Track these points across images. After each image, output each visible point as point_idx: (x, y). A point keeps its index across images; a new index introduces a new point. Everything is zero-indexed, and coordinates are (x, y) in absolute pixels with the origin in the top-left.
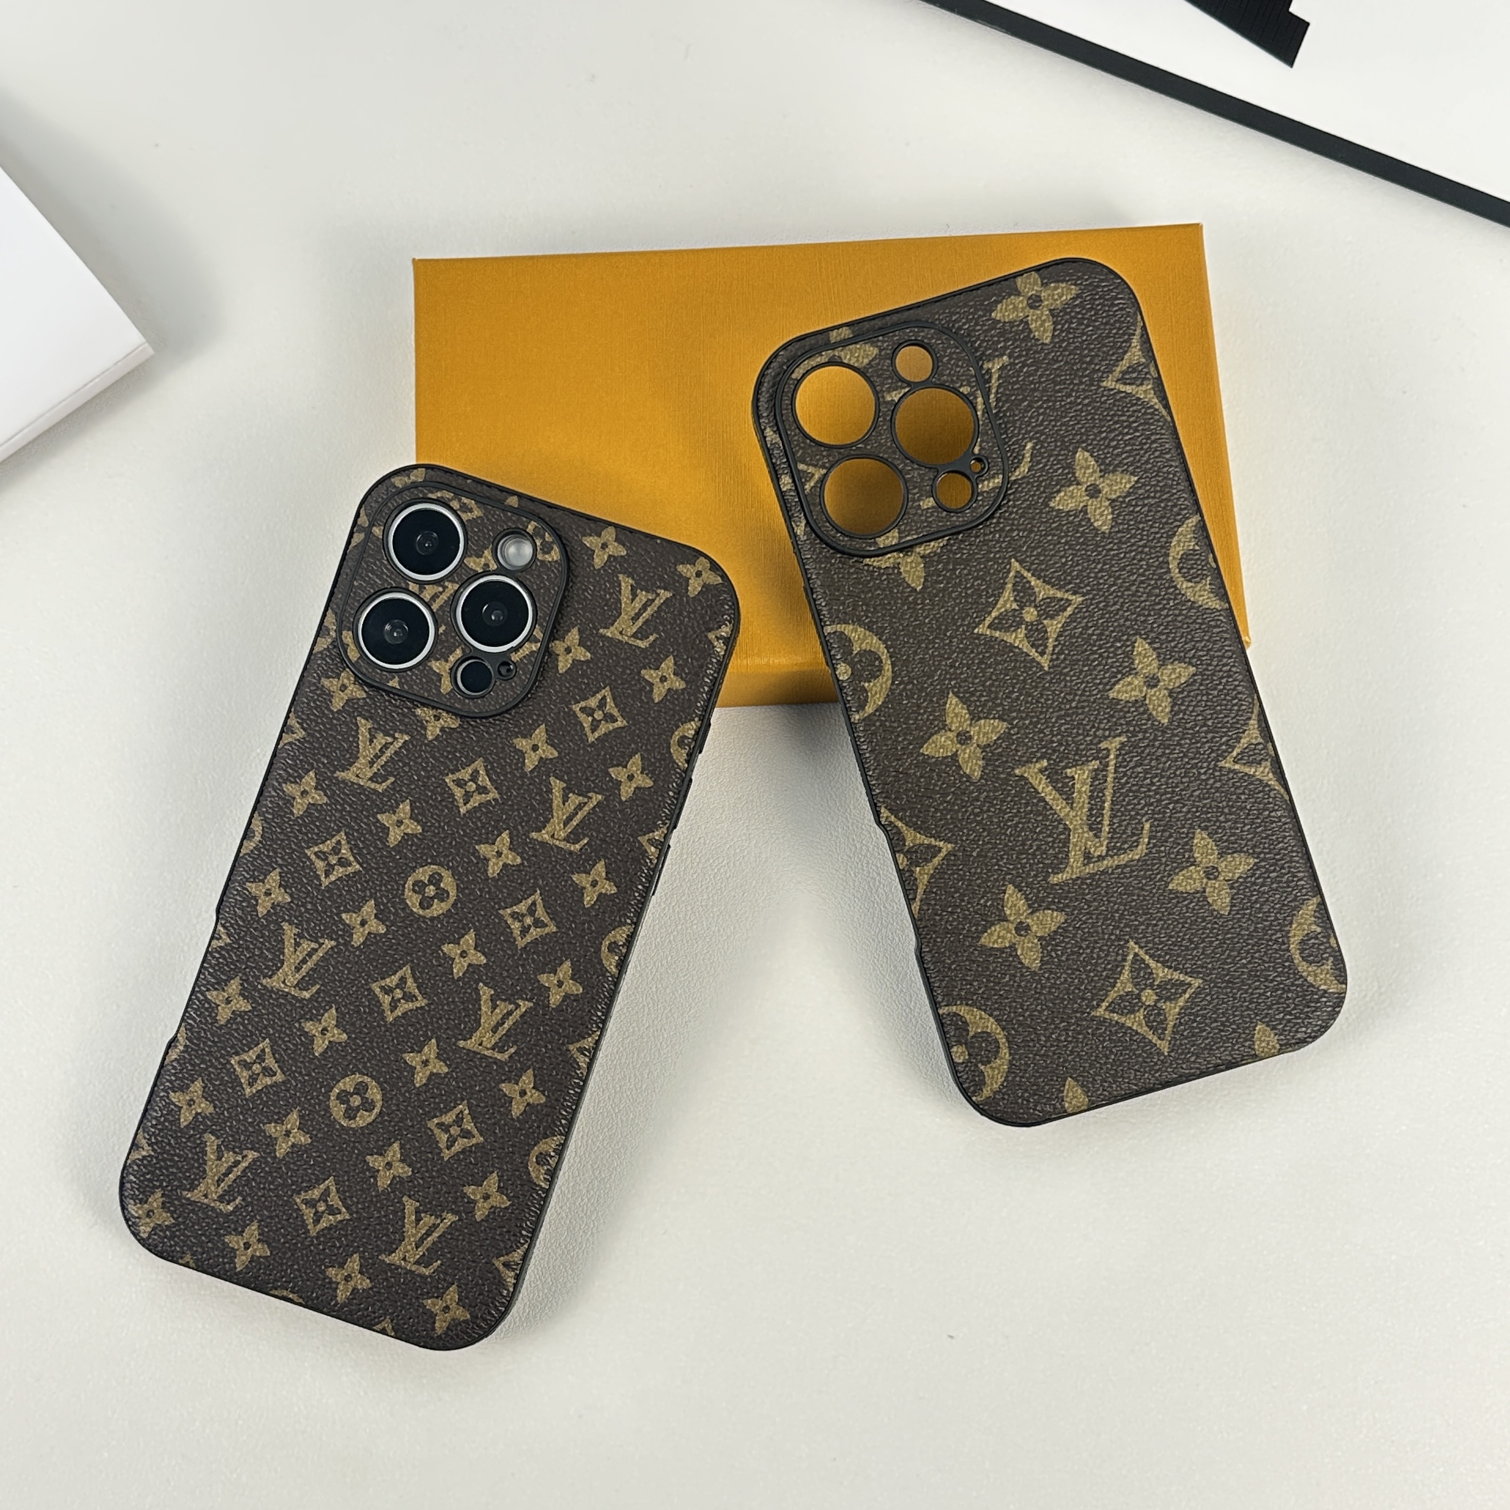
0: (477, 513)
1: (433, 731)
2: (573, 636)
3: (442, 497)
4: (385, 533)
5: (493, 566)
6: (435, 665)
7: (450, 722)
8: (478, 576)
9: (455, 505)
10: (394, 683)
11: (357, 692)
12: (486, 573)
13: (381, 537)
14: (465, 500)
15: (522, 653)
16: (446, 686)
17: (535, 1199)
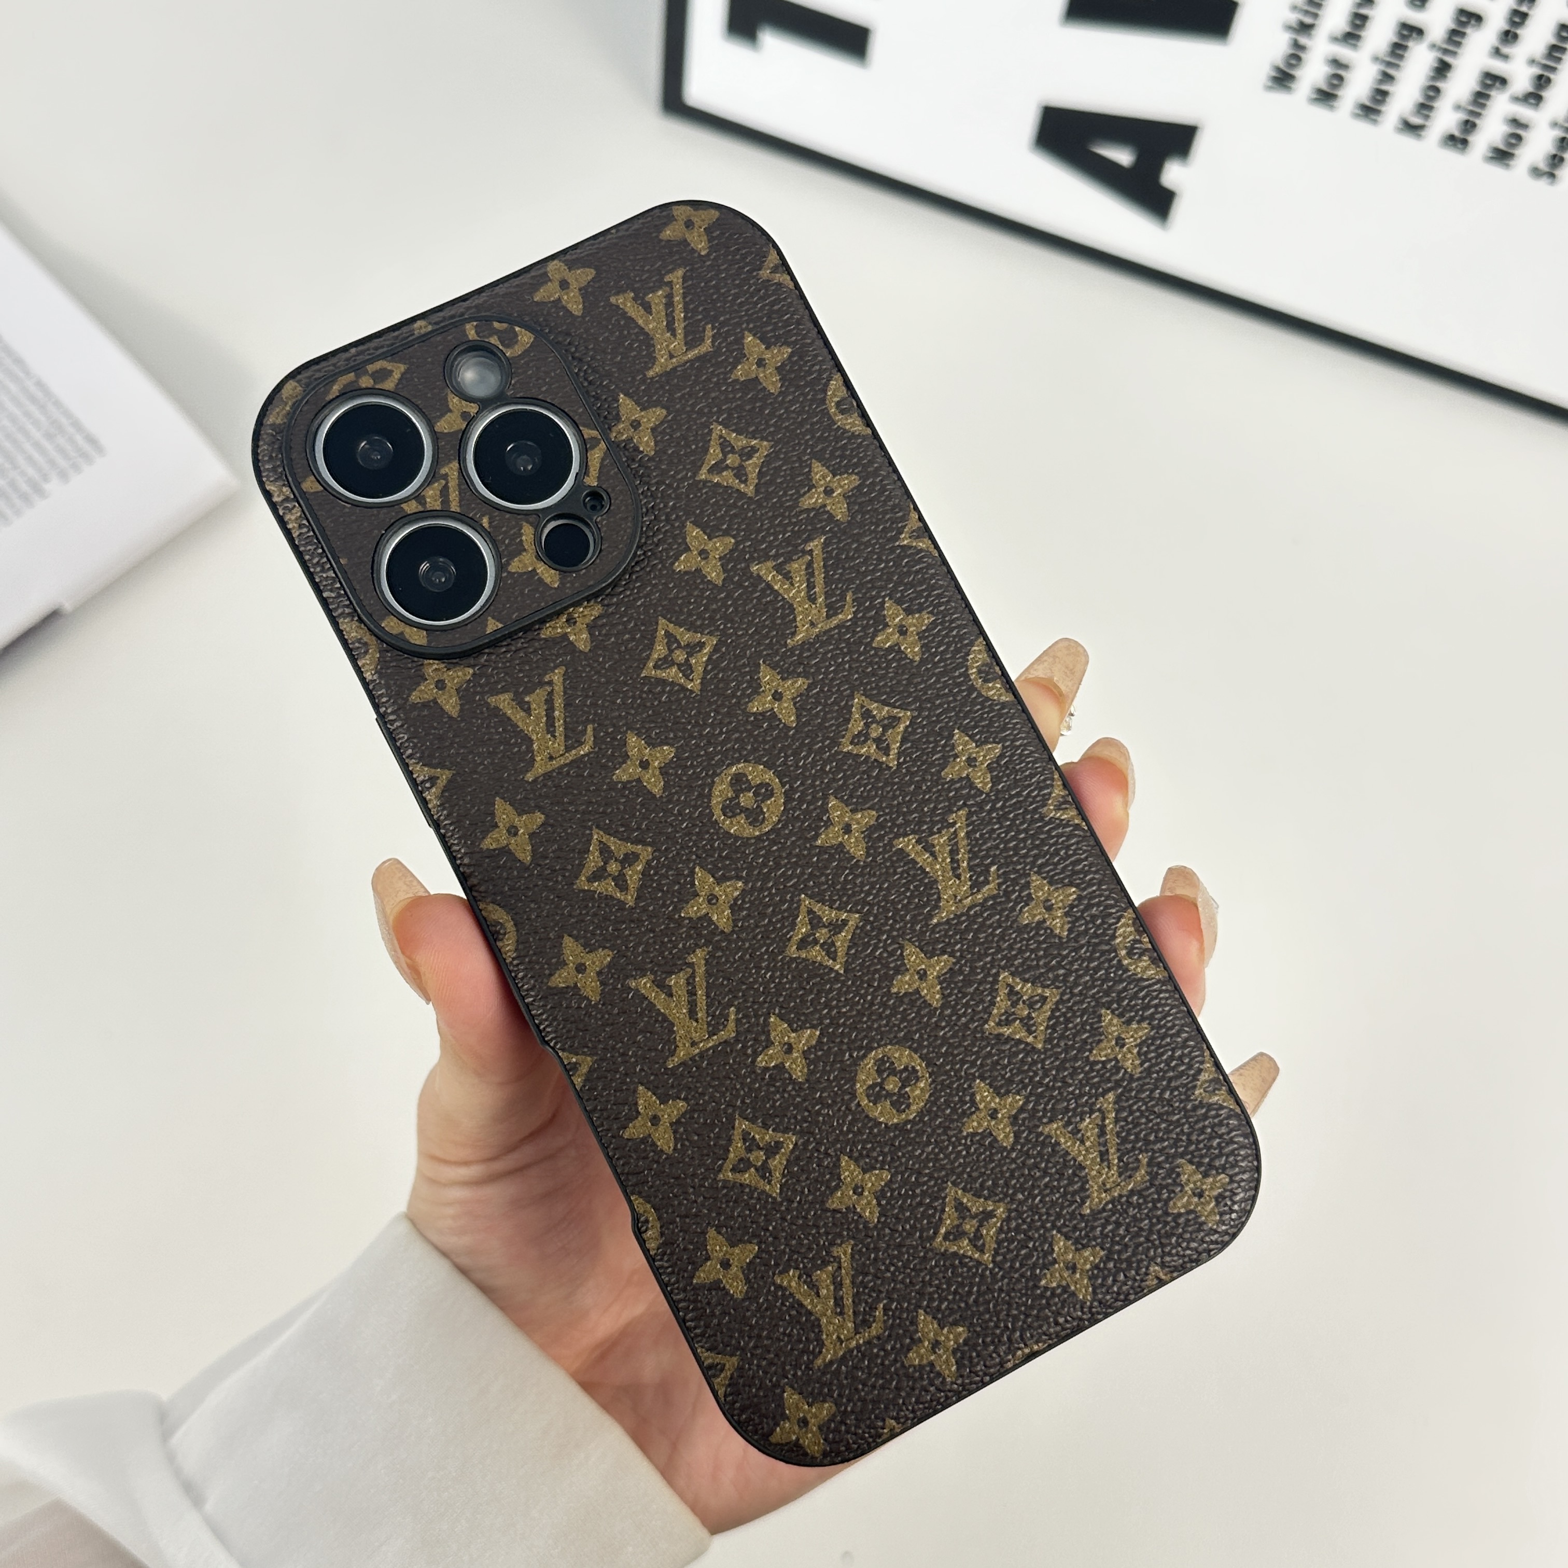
0: (398, 370)
1: (581, 639)
2: (626, 405)
3: (345, 386)
4: (320, 480)
5: (473, 409)
6: (515, 566)
7: (589, 612)
8: (464, 435)
9: (366, 382)
10: (492, 625)
11: (460, 675)
12: (471, 421)
13: (321, 488)
14: (371, 368)
15: (594, 471)
16: (549, 575)
17: (1167, 999)
